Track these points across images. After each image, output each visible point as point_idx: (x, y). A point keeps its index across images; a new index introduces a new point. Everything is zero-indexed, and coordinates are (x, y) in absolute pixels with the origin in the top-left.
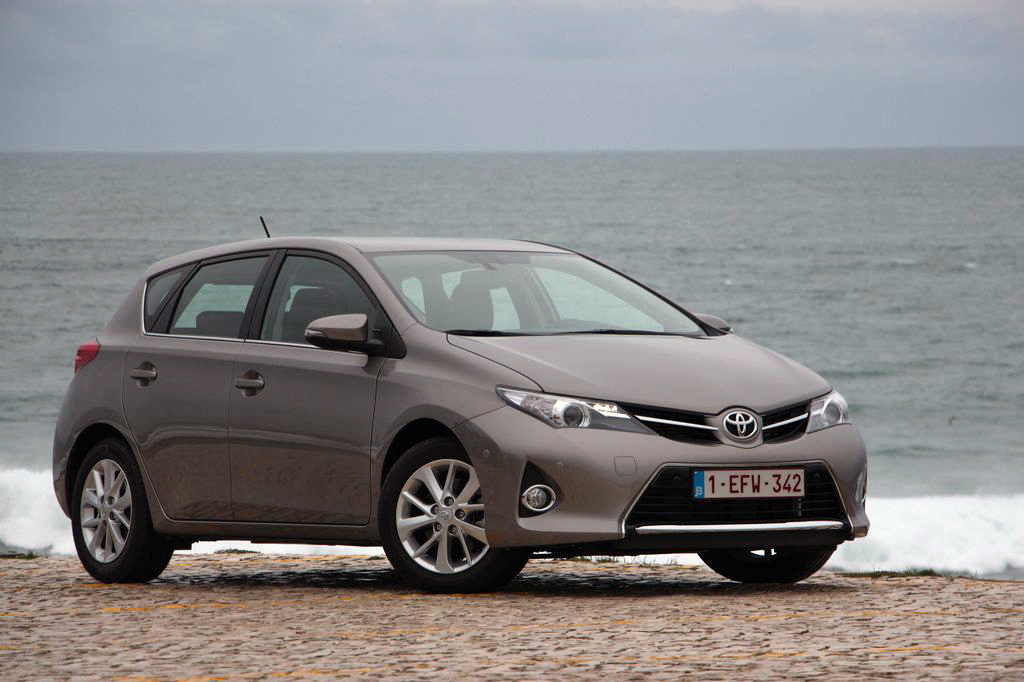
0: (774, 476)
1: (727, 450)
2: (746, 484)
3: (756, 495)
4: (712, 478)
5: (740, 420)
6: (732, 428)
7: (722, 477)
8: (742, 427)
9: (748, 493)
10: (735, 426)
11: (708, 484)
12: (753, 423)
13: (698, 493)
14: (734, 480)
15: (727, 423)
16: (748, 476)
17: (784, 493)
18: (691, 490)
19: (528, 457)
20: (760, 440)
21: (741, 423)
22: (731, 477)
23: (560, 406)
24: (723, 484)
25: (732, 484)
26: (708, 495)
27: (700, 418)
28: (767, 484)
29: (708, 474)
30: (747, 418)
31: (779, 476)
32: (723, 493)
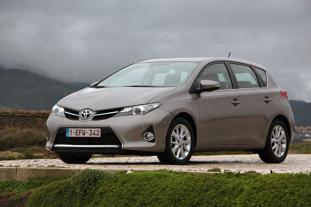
0: (90, 130)
2: (81, 133)
3: (84, 136)
4: (71, 131)
8: (86, 115)
9: (81, 135)
10: (84, 115)
12: (90, 114)
14: (77, 131)
16: (81, 130)
17: (93, 136)
21: (86, 114)
24: (74, 133)
25: (76, 133)
26: (70, 136)
28: (87, 133)
30: (88, 112)
31: (92, 131)
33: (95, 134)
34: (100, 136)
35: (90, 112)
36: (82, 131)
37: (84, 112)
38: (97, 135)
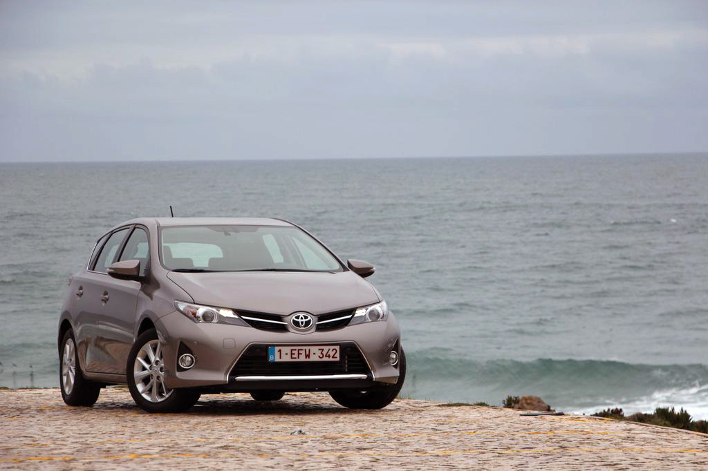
1: (292, 335)
3: (307, 360)
4: (280, 351)
5: (302, 318)
6: (296, 323)
7: (286, 350)
8: (302, 323)
9: (302, 358)
11: (277, 354)
13: (271, 359)
14: (293, 352)
15: (293, 320)
16: (302, 350)
17: (325, 359)
18: (267, 357)
19: (181, 339)
20: (314, 330)
22: (292, 350)
23: (201, 311)
25: (292, 354)
26: (277, 359)
27: (278, 318)
28: (314, 354)
29: (277, 349)
30: (306, 317)
31: (323, 350)
32: (286, 358)
33: (329, 356)
34: (338, 359)
35: (309, 318)
36: (304, 351)
37: (298, 317)
38: (333, 357)
